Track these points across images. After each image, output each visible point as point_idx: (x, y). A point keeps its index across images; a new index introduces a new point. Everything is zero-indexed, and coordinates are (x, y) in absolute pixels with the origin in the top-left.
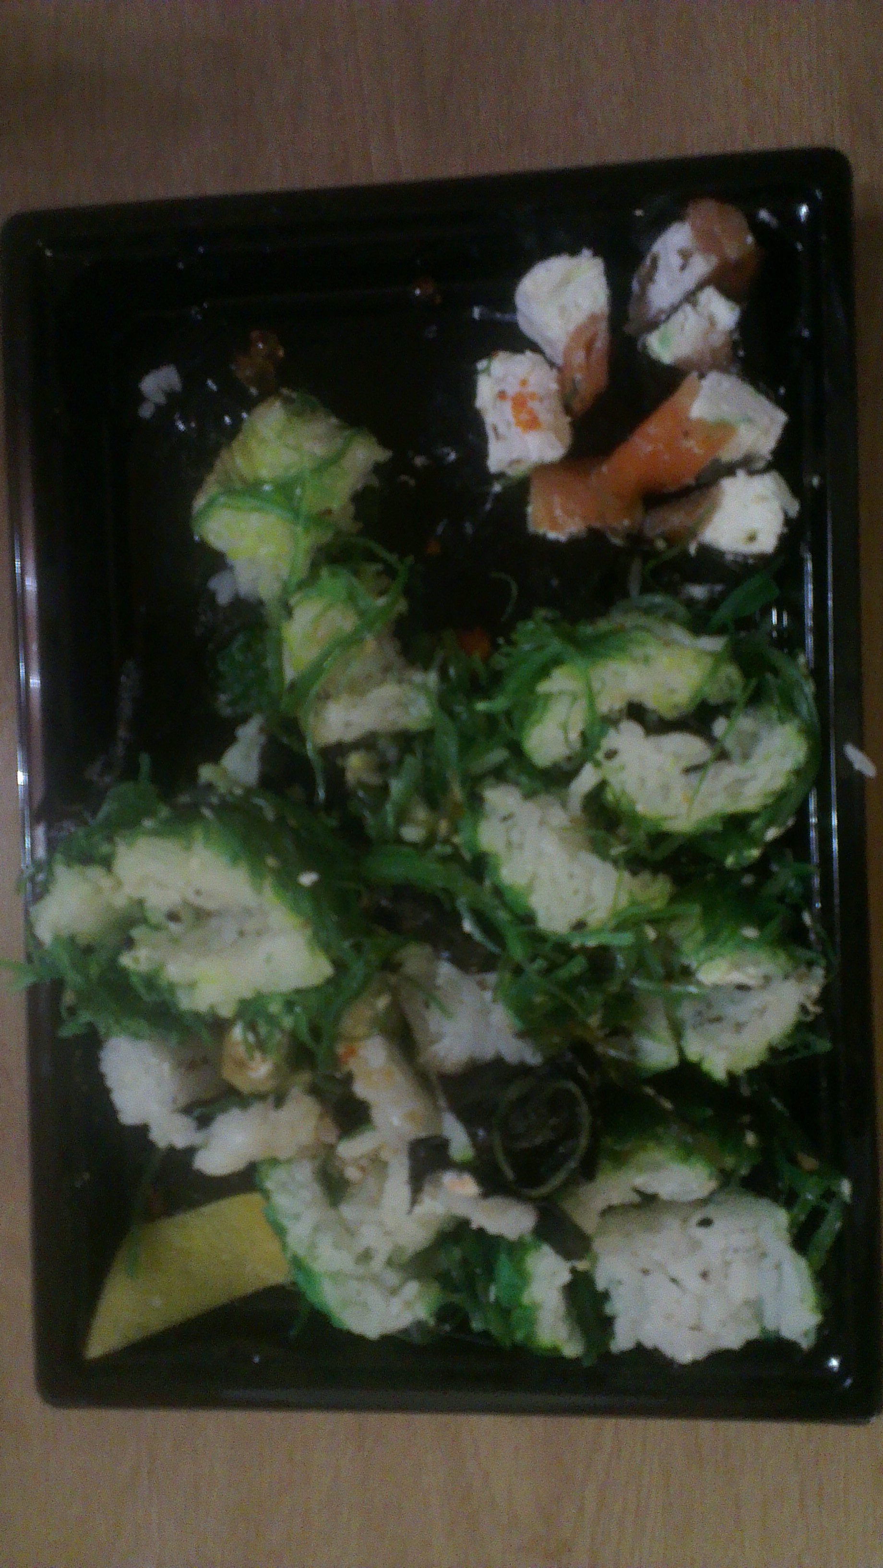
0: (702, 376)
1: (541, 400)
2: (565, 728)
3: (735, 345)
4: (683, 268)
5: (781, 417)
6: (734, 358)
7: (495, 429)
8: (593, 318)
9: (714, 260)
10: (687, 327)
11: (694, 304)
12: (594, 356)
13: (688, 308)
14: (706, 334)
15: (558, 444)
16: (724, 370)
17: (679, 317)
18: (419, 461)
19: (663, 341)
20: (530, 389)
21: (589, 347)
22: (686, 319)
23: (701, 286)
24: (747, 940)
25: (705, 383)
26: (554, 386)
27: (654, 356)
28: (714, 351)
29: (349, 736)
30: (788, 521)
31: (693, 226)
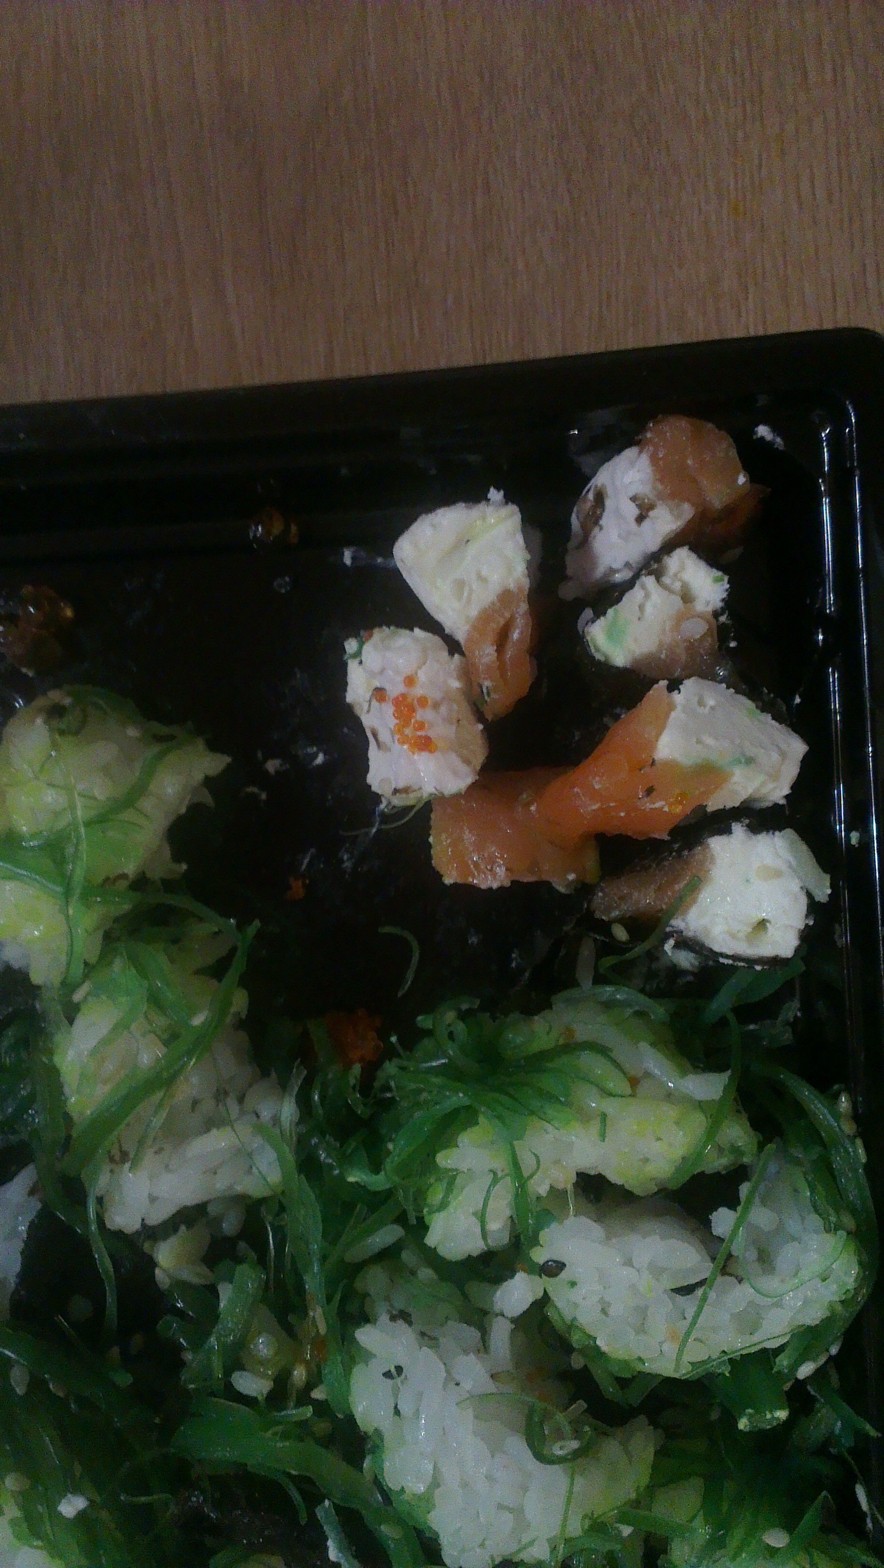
0: (674, 686)
1: (436, 706)
2: (482, 1217)
3: (722, 632)
4: (640, 519)
5: (798, 748)
6: (722, 652)
7: (375, 735)
8: (506, 597)
9: (688, 511)
10: (649, 609)
11: (658, 575)
12: (509, 653)
13: (649, 581)
14: (680, 618)
15: (464, 769)
16: (707, 675)
17: (635, 596)
18: (272, 766)
19: (612, 633)
20: (418, 691)
21: (502, 639)
22: (647, 596)
23: (669, 546)
24: (772, 1552)
25: (678, 698)
26: (456, 684)
27: (598, 656)
28: (691, 647)
29: (158, 1216)
30: (814, 907)
31: (654, 460)
